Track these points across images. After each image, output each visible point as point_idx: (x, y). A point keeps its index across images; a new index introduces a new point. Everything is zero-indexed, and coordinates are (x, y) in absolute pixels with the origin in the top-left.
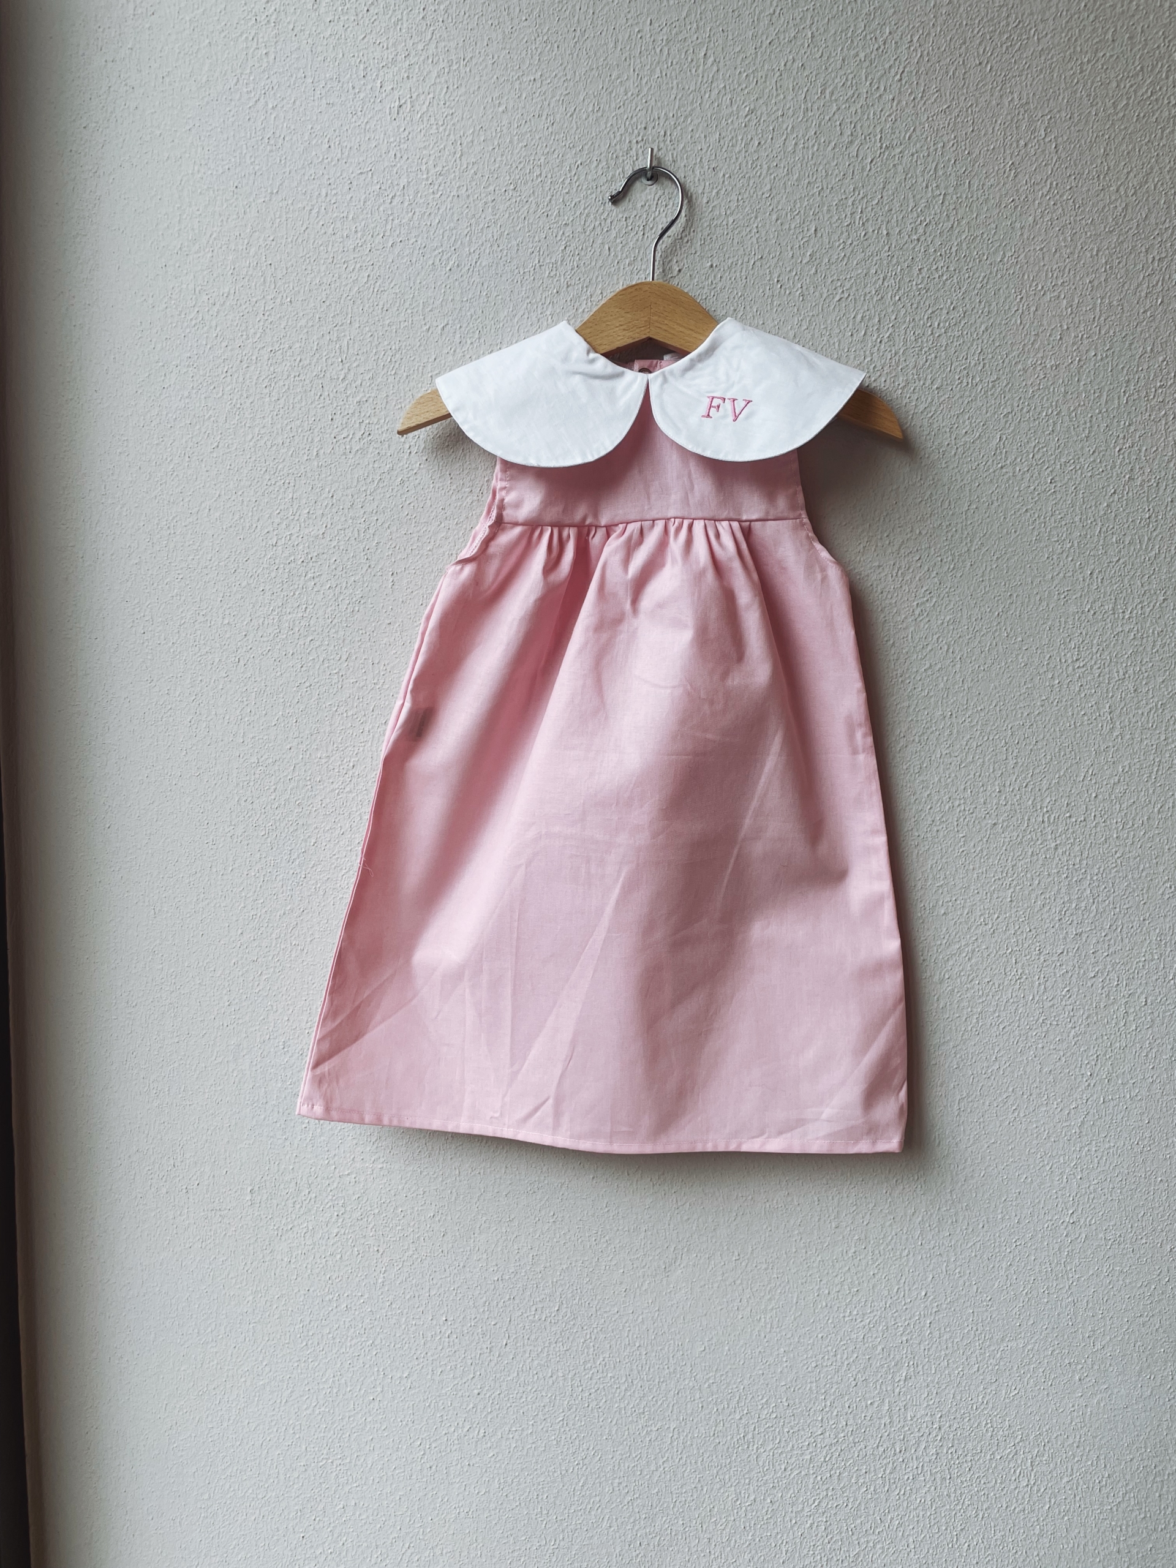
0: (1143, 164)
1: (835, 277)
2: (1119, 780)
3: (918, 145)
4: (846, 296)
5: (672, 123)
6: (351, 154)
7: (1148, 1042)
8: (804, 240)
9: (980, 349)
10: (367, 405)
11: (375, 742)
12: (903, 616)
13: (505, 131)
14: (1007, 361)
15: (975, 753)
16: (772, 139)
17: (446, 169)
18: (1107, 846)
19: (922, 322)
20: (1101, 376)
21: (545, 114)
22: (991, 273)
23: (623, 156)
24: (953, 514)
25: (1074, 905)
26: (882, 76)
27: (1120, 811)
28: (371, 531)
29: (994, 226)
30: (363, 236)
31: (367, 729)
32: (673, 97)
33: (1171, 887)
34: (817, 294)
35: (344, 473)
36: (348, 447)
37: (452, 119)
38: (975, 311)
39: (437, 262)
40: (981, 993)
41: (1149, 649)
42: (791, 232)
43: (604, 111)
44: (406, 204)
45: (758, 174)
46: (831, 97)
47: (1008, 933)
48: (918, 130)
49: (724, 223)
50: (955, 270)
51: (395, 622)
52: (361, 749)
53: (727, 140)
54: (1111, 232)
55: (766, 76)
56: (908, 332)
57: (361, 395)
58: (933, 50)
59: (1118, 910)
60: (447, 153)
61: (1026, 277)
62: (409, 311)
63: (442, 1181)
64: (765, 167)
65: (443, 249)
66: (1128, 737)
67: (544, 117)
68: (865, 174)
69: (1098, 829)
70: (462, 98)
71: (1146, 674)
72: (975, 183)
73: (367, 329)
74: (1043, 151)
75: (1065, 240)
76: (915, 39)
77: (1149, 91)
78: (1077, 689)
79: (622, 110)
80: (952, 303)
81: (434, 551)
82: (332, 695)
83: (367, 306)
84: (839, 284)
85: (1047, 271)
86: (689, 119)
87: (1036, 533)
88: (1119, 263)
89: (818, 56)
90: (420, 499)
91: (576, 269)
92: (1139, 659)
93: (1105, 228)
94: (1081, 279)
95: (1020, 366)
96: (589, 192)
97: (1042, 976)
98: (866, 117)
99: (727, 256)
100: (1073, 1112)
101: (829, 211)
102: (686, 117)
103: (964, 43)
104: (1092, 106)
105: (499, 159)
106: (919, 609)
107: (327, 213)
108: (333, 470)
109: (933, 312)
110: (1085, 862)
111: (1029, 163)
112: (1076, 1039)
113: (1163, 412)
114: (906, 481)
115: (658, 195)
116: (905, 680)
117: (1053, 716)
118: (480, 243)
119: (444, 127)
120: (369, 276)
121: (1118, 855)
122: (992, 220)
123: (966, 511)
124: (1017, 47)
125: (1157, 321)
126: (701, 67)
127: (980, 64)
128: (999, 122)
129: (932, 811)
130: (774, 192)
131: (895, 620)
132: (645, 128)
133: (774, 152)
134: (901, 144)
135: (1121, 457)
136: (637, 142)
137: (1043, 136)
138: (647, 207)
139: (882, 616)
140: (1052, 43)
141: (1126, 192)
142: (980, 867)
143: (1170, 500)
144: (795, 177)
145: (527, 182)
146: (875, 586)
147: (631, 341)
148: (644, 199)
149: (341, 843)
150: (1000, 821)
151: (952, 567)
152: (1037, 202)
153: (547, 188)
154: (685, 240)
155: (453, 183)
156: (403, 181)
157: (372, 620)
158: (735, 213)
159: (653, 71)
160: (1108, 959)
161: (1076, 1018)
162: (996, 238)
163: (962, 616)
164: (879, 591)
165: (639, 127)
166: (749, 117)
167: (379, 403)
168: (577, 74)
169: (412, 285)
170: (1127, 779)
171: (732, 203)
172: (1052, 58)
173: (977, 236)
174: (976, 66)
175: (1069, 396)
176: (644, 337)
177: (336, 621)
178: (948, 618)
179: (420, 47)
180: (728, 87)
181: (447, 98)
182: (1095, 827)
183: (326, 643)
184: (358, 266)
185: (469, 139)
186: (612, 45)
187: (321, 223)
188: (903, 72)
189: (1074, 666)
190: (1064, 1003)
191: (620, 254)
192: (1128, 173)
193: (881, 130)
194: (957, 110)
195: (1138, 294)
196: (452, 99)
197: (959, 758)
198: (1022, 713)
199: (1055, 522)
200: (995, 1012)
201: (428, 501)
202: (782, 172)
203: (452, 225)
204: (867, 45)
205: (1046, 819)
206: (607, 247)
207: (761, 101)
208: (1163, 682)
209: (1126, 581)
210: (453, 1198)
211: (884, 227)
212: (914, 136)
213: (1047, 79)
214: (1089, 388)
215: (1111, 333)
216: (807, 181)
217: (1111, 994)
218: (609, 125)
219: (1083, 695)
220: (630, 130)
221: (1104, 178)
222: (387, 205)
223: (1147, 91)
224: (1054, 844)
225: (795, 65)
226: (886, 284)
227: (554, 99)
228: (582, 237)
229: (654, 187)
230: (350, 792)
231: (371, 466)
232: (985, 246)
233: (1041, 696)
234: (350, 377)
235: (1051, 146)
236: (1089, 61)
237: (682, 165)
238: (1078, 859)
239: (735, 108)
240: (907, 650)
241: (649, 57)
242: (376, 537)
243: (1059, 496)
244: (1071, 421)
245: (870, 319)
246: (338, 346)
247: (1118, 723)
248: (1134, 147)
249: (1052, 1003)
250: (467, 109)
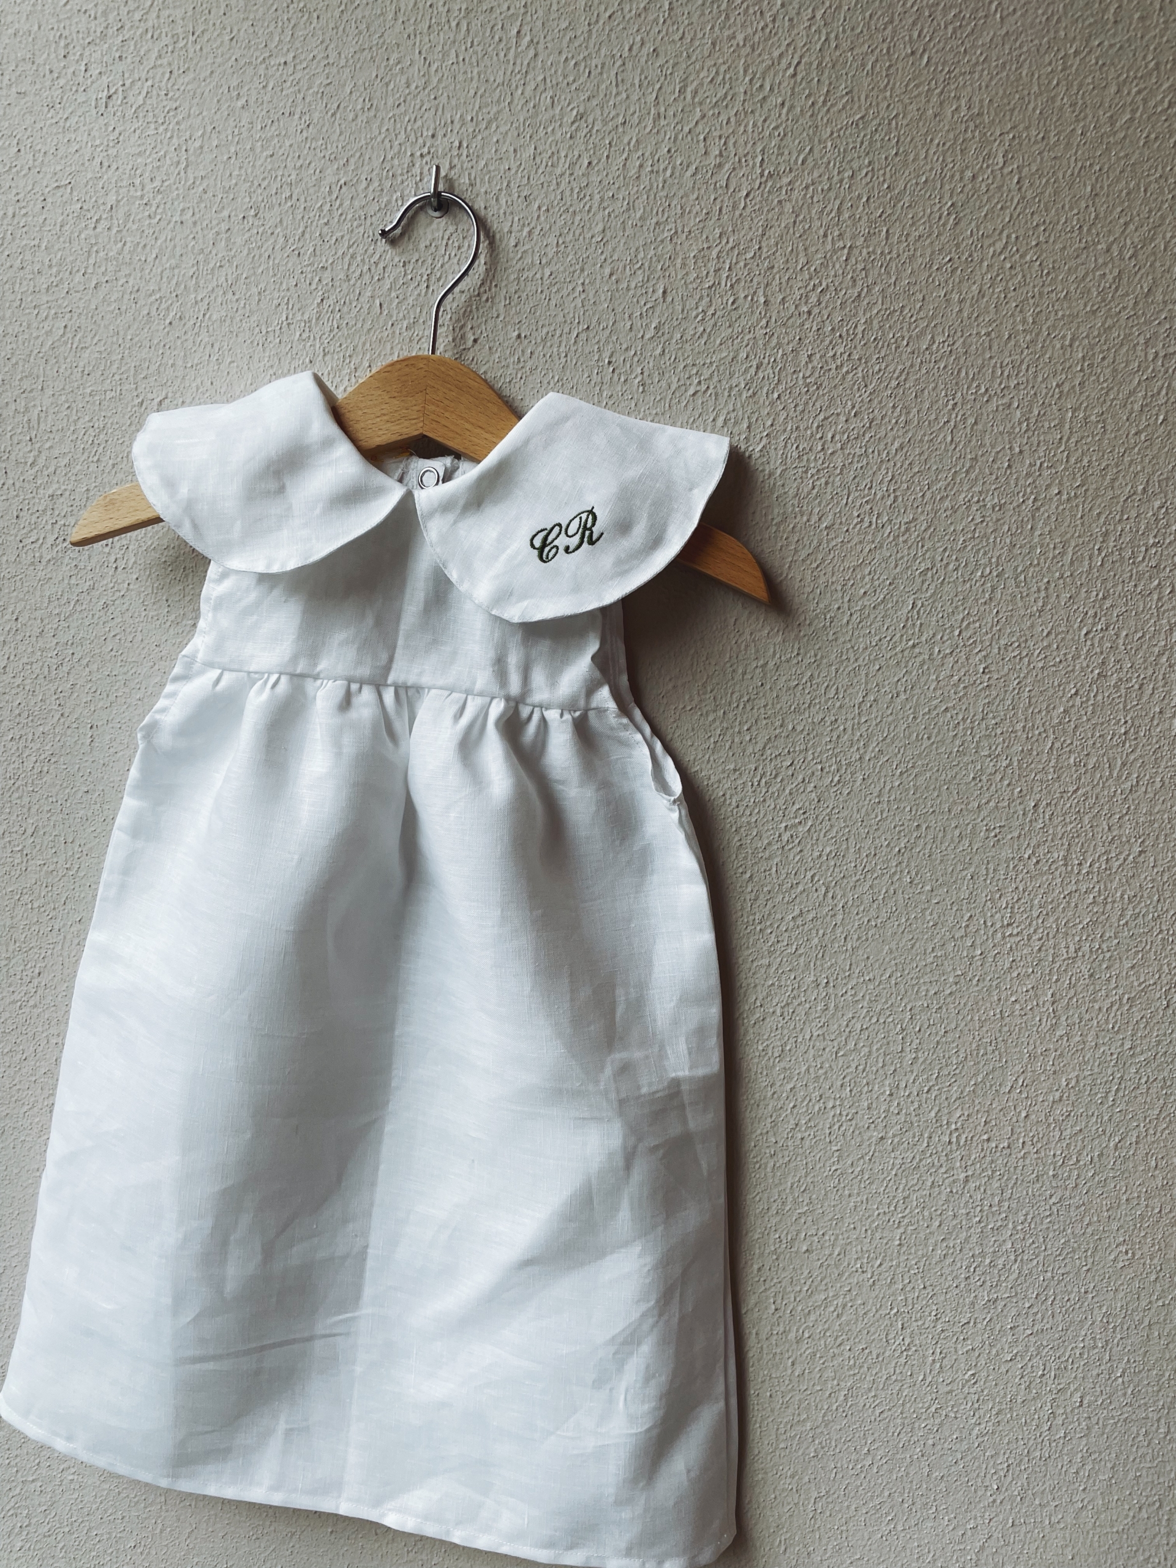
0: (1150, 211)
1: (689, 361)
2: (1061, 1097)
3: (816, 174)
4: (704, 388)
5: (471, 130)
6: (46, 161)
7: (1080, 1455)
8: (648, 306)
9: (890, 474)
10: (62, 500)
11: (67, 945)
12: (766, 842)
13: (245, 135)
14: (928, 495)
15: (859, 1039)
16: (608, 157)
17: (166, 184)
18: (1038, 1186)
19: (809, 432)
20: (1066, 524)
21: (298, 110)
22: (912, 366)
23: (402, 174)
24: (841, 707)
25: (988, 1261)
26: (769, 68)
27: (1060, 1139)
28: (65, 669)
29: (921, 297)
30: (59, 272)
31: (56, 927)
32: (472, 92)
33: (1127, 1253)
34: (664, 384)
35: (31, 590)
36: (37, 555)
37: (175, 116)
38: (887, 420)
39: (154, 313)
40: (852, 1362)
41: (1114, 920)
42: (632, 292)
43: (377, 110)
44: (114, 230)
45: (587, 208)
46: (693, 98)
47: (894, 1287)
48: (816, 151)
49: (538, 276)
50: (860, 359)
51: (95, 791)
52: (50, 952)
53: (546, 156)
54: (1094, 312)
55: (603, 65)
56: (789, 445)
57: (55, 486)
58: (844, 31)
59: (1049, 1274)
60: (168, 162)
61: (963, 374)
62: (117, 377)
63: (145, 1508)
64: (597, 197)
65: (161, 294)
66: (1078, 1038)
67: (297, 116)
68: (737, 213)
69: (1028, 1162)
70: (189, 87)
71: (1108, 955)
72: (896, 231)
73: (63, 398)
74: (1000, 188)
75: (1024, 321)
76: (818, 16)
77: (1167, 100)
78: (1007, 965)
79: (402, 108)
80: (853, 407)
81: (146, 700)
82: (14, 879)
83: (64, 367)
84: (694, 371)
85: (995, 366)
86: (494, 125)
87: (958, 742)
88: (1104, 359)
89: (677, 37)
90: (128, 630)
91: (336, 330)
92: (1099, 931)
93: (1085, 306)
94: (1044, 380)
95: (947, 503)
96: (355, 224)
97: (938, 1351)
98: (742, 129)
99: (540, 324)
100: (969, 1533)
101: (684, 265)
102: (489, 123)
103: (891, 22)
104: (1078, 121)
105: (236, 173)
106: (788, 834)
107: (13, 239)
108: (19, 584)
109: (826, 418)
110: (1006, 1204)
111: (978, 204)
112: (980, 1440)
113: (1156, 582)
114: (778, 656)
115: (448, 233)
116: (766, 928)
117: (971, 999)
118: (210, 288)
119: (165, 126)
120: (65, 327)
121: (1053, 1200)
122: (917, 287)
123: (860, 704)
124: (969, 29)
125: (1155, 448)
126: (513, 50)
127: (913, 53)
128: (936, 142)
129: (795, 1111)
130: (608, 234)
131: (754, 846)
132: (433, 136)
133: (610, 176)
134: (791, 170)
135: (1089, 643)
136: (422, 155)
137: (1001, 165)
138: (433, 249)
139: (736, 839)
140: (1023, 25)
141: (1121, 253)
142: (858, 1194)
143: (1158, 709)
144: (638, 216)
145: (273, 207)
146: (728, 796)
147: (395, 438)
148: (430, 237)
149: (24, 1071)
150: (890, 1134)
151: (836, 779)
152: (986, 264)
153: (300, 217)
154: (484, 298)
155: (176, 203)
156: (112, 199)
157: (65, 785)
158: (553, 263)
159: (445, 55)
160: (1032, 1339)
161: (982, 1412)
162: (922, 314)
163: (848, 848)
164: (734, 804)
165: (425, 134)
166: (576, 124)
167: (77, 499)
168: (343, 56)
169: (121, 341)
170: (1073, 1098)
171: (549, 247)
172: (1020, 47)
173: (895, 311)
174: (907, 56)
175: (1017, 551)
176: (416, 433)
177: (19, 783)
178: (828, 849)
179: (137, 16)
180: (548, 81)
181: (169, 86)
182: (1024, 1157)
183: (8, 810)
184: (53, 312)
185: (197, 144)
186: (391, 16)
187: (7, 253)
188: (799, 63)
189: (1003, 934)
190: (966, 1390)
191: (395, 312)
192: (1126, 224)
193: (763, 151)
194: (874, 123)
195: (1129, 407)
196: (176, 87)
197: (836, 1043)
198: (927, 991)
199: (987, 729)
200: (870, 1390)
201: (138, 634)
202: (619, 206)
203: (173, 262)
204: (748, 23)
205: (954, 1140)
206: (377, 303)
207: (594, 102)
208: (1133, 967)
209: (1086, 820)
210: (158, 1531)
211: (761, 292)
212: (810, 160)
213: (1012, 78)
214: (1048, 540)
215: (1085, 462)
216: (654, 220)
217: (1032, 1386)
218: (384, 130)
219: (1015, 974)
220: (412, 138)
221: (1089, 230)
222: (90, 232)
223: (1162, 101)
224: (963, 1176)
225: (645, 51)
226: (761, 375)
227: (311, 91)
228: (345, 286)
229: (443, 221)
230: (35, 1006)
231: (66, 581)
232: (906, 325)
233: (954, 969)
234: (41, 461)
235: (1011, 179)
236: (1076, 53)
237: (483, 190)
238: (996, 1199)
239: (557, 111)
240: (769, 888)
241: (441, 34)
242: (71, 676)
243: (994, 693)
244: (1017, 586)
245: (736, 423)
246: (26, 419)
247: (1064, 1018)
248: (1138, 185)
249: (949, 1388)
250: (195, 101)
